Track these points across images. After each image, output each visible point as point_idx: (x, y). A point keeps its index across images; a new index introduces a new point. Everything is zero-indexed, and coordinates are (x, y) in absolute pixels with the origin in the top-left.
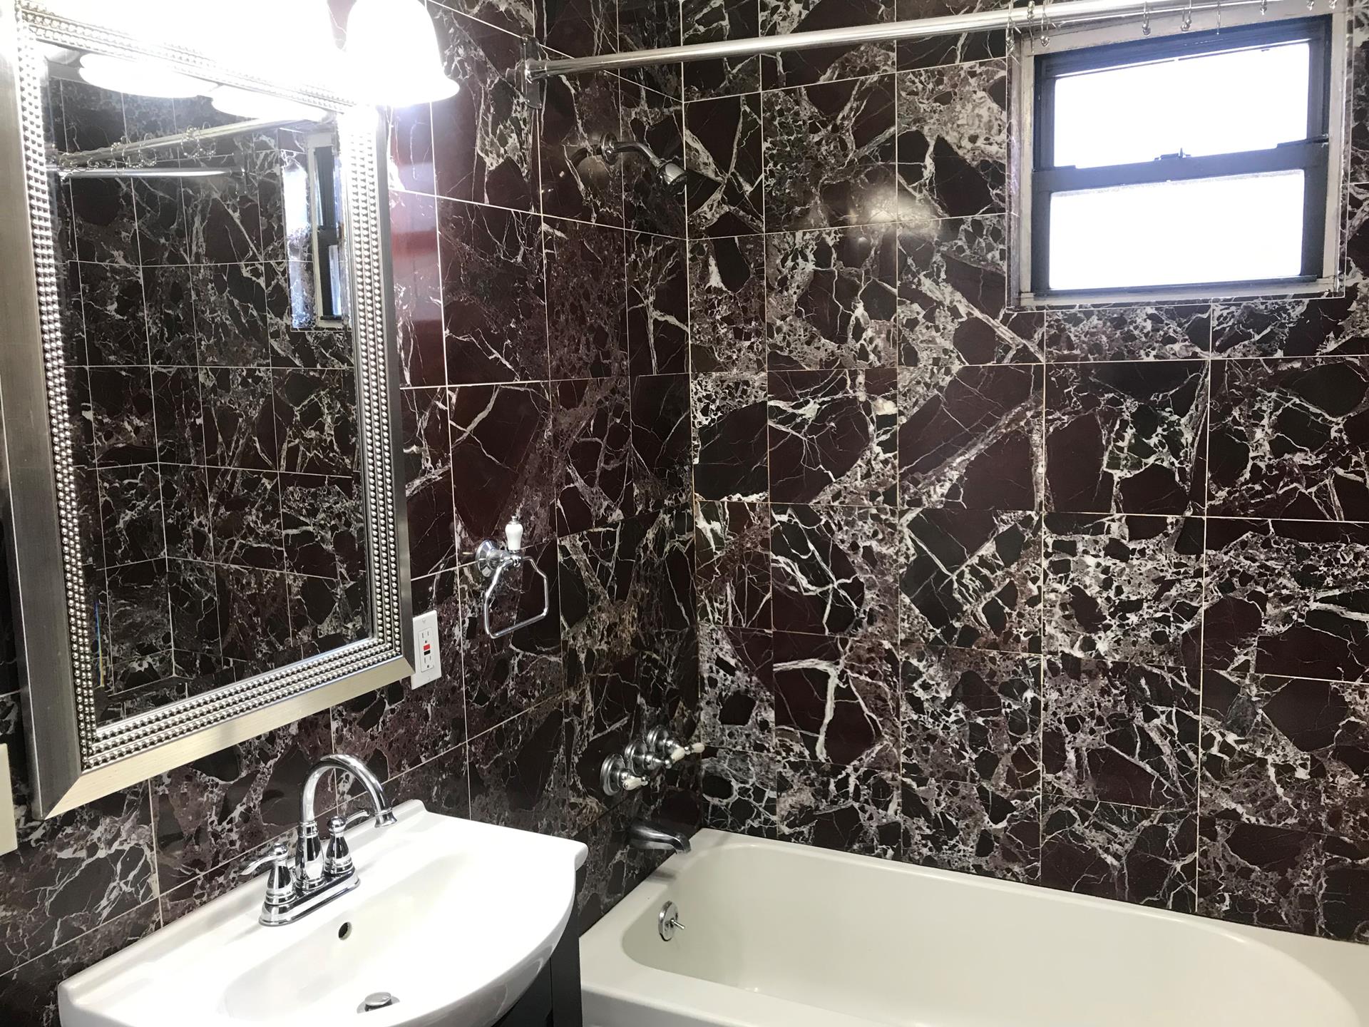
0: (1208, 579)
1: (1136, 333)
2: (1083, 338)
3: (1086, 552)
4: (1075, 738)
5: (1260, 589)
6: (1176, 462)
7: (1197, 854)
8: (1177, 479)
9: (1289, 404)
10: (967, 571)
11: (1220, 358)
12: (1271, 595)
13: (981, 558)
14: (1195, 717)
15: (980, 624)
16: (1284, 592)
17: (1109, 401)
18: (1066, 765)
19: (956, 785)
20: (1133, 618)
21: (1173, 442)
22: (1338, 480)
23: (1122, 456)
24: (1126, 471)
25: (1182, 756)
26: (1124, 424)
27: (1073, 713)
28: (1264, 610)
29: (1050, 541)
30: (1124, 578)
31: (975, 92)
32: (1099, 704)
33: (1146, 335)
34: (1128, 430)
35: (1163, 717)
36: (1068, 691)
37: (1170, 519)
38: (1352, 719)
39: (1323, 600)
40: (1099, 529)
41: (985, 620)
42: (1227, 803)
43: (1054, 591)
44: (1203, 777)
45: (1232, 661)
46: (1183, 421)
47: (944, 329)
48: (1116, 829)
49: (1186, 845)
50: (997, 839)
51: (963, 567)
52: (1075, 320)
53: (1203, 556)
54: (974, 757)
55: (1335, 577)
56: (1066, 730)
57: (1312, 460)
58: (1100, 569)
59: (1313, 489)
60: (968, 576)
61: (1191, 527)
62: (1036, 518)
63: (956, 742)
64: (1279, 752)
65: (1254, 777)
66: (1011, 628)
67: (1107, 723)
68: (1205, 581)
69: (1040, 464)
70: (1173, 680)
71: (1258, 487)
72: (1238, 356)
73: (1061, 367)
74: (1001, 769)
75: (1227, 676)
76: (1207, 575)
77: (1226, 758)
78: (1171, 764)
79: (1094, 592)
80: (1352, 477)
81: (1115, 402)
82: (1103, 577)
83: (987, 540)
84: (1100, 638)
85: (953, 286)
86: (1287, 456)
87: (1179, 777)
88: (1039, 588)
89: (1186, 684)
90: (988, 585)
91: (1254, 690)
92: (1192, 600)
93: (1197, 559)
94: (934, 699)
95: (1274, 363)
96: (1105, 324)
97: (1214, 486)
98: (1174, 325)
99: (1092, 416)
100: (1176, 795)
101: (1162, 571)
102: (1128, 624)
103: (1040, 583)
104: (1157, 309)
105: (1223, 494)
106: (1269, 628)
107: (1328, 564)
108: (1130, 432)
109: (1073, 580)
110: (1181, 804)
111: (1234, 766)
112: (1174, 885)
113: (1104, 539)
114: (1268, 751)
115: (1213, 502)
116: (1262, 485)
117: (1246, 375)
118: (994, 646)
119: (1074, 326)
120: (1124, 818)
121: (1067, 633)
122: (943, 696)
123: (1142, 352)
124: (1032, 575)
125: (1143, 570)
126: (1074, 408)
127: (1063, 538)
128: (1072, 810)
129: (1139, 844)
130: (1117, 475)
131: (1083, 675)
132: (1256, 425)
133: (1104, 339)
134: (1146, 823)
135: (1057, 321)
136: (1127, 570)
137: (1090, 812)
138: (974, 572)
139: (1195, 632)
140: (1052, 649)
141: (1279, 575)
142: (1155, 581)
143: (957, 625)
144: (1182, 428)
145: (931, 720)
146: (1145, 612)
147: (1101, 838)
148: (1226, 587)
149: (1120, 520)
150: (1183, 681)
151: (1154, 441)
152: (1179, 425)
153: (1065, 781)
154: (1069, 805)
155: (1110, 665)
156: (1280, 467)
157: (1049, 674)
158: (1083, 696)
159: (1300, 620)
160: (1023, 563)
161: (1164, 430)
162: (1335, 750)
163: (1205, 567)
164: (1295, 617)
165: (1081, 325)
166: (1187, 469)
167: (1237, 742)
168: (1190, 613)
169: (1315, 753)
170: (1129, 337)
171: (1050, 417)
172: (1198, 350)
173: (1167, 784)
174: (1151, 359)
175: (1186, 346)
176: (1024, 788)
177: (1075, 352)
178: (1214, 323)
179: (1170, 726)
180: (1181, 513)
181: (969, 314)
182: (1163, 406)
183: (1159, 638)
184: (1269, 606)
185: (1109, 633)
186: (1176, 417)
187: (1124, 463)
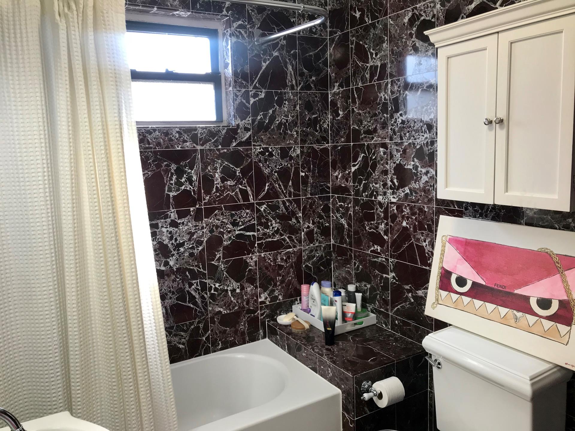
1: (173, 138)
2: (153, 140)
3: (162, 227)
4: (164, 303)
5: (222, 230)
6: (192, 188)
7: (210, 332)
8: (193, 194)
9: (224, 164)
11: (202, 148)
12: (225, 231)
14: (205, 281)
16: (229, 230)
17: (166, 165)
20: (182, 249)
21: (190, 180)
22: (240, 189)
23: (172, 187)
24: (174, 192)
25: (203, 297)
26: (172, 174)
27: (163, 292)
28: (224, 237)
30: (177, 234)
32: (172, 286)
33: (177, 139)
35: (195, 284)
36: (161, 284)
37: (192, 209)
38: (250, 268)
39: (239, 230)
40: (166, 217)
42: (218, 309)
44: (210, 302)
45: (215, 257)
46: (193, 172)
48: (182, 333)
49: (206, 329)
52: (150, 133)
53: (204, 221)
55: (242, 222)
56: (161, 300)
57: (233, 183)
58: (168, 233)
59: (234, 193)
61: (199, 211)
64: (231, 285)
65: (225, 297)
67: (176, 293)
68: (205, 230)
70: (197, 269)
71: (218, 194)
72: (208, 148)
73: (146, 152)
75: (214, 263)
76: (205, 228)
77: (216, 293)
78: (199, 301)
79: (167, 242)
80: (243, 188)
81: (168, 166)
82: (170, 235)
84: (170, 260)
86: (225, 182)
87: (202, 305)
91: (223, 266)
92: (201, 238)
93: (202, 223)
95: (218, 150)
96: (161, 135)
97: (205, 195)
98: (186, 136)
99: (160, 171)
100: (202, 312)
101: (190, 229)
102: (180, 252)
104: (180, 129)
105: (208, 198)
106: (225, 243)
107: (240, 218)
108: (174, 177)
109: (158, 239)
110: (203, 315)
111: (219, 295)
112: (203, 346)
113: (169, 220)
114: (228, 286)
115: (205, 201)
116: (219, 193)
117: (211, 154)
119: (149, 135)
120: (185, 328)
121: (158, 261)
123: (176, 146)
125: (184, 230)
126: (152, 168)
127: (153, 222)
129: (191, 336)
130: (172, 194)
131: (166, 276)
132: (216, 172)
133: (162, 140)
134: (192, 327)
135: (143, 133)
136: (178, 231)
137: (173, 331)
139: (203, 250)
141: (227, 224)
142: (188, 234)
144: (192, 174)
146: (186, 246)
147: (177, 339)
148: (211, 231)
149: (174, 212)
150: (201, 269)
151: (183, 180)
155: (175, 270)
156: (224, 186)
158: (166, 285)
159: (234, 238)
161: (186, 176)
162: (246, 279)
163: (204, 225)
164: (232, 238)
165: (152, 135)
166: (196, 190)
167: (219, 286)
168: (200, 243)
169: (241, 282)
170: (171, 140)
171: (144, 173)
172: (195, 145)
173: (198, 309)
174: (179, 149)
175: (191, 144)
177: (151, 146)
178: (199, 135)
179: (198, 287)
180: (195, 207)
182: (185, 166)
183: (192, 255)
184: (225, 235)
185: (174, 257)
186: (190, 171)
187: (173, 189)
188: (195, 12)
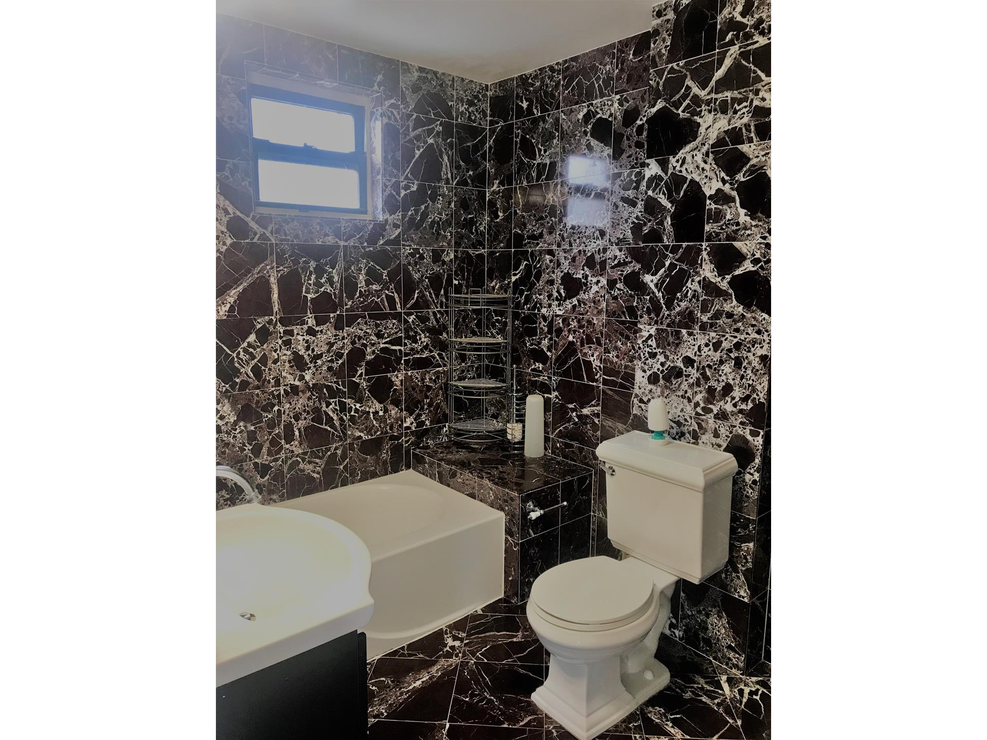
0: (347, 340)
1: (313, 230)
2: (291, 231)
3: (298, 334)
4: (298, 424)
5: (365, 342)
6: (332, 290)
7: (348, 459)
8: (333, 297)
9: (370, 265)
10: (241, 351)
11: (346, 244)
12: (368, 344)
13: (248, 343)
14: (345, 401)
15: (250, 378)
16: (373, 342)
17: (304, 262)
18: (295, 438)
19: (242, 465)
20: (319, 362)
21: (330, 281)
22: (387, 295)
23: (311, 287)
24: (313, 294)
26: (311, 273)
27: (297, 412)
28: (367, 350)
29: (282, 331)
30: (315, 344)
31: (230, 93)
32: (307, 405)
33: (318, 232)
34: (313, 275)
35: (333, 404)
36: (294, 402)
37: (332, 315)
38: (395, 387)
39: (384, 343)
40: (303, 323)
41: (252, 375)
42: (358, 434)
43: (285, 355)
44: (349, 425)
45: (357, 373)
46: (334, 271)
48: (317, 460)
49: (344, 456)
50: (264, 486)
51: (239, 349)
52: (287, 222)
53: (345, 330)
54: (250, 448)
55: (387, 333)
56: (294, 421)
57: (379, 288)
58: (304, 341)
59: (379, 300)
60: (242, 353)
61: (340, 317)
62: (275, 320)
63: (240, 443)
64: (374, 407)
65: (366, 420)
66: (265, 376)
67: (311, 413)
68: (345, 341)
69: (275, 292)
70: (336, 387)
71: (362, 299)
72: (352, 244)
73: (282, 244)
74: (264, 450)
75: (356, 380)
76: (346, 338)
77: (356, 415)
78: (337, 423)
79: (303, 352)
80: (390, 294)
81: (306, 262)
82: (306, 345)
83: (251, 333)
84: (306, 374)
85: (224, 197)
86: (370, 286)
87: (340, 428)
88: (278, 354)
89: (341, 387)
90: (253, 357)
91: (364, 383)
92: (341, 350)
93: (342, 332)
94: (227, 423)
95: (364, 248)
96: (300, 225)
97: (347, 300)
98: (328, 228)
99: (297, 269)
100: (340, 437)
102: (317, 365)
103: (278, 352)
105: (350, 303)
106: (368, 358)
107: (385, 329)
108: (313, 277)
109: (293, 348)
110: (341, 440)
111: (360, 417)
112: (340, 476)
113: (305, 327)
114: (370, 408)
115: (347, 307)
116: (363, 299)
117: (355, 252)
118: (258, 388)
119: (287, 225)
120: (320, 454)
121: (292, 374)
122: (232, 420)
123: (316, 240)
124: (274, 348)
125: (322, 339)
126: (289, 264)
127: (288, 328)
128: (298, 459)
129: (327, 464)
130: (309, 296)
131: (300, 393)
132: (360, 274)
133: (300, 232)
134: (329, 453)
135: (278, 221)
136: (316, 340)
137: (306, 457)
138: (245, 351)
139: (343, 364)
140: (286, 383)
141: (370, 335)
142: (327, 344)
143: (238, 380)
144: (334, 274)
145: (226, 435)
146: (324, 359)
147: (311, 467)
148: (353, 343)
149: (312, 317)
150: (340, 386)
151: (323, 281)
152: (332, 273)
153: (295, 446)
154: (296, 457)
155: (311, 386)
156: (369, 291)
157: (285, 396)
158: (300, 403)
159: (378, 352)
160: (269, 343)
161: (327, 276)
162: (391, 401)
163: (346, 335)
164: (376, 351)
165: (290, 225)
166: (337, 293)
167: (360, 407)
168: (340, 356)
169: (384, 404)
170: (311, 232)
171: (278, 269)
172: (338, 240)
173: (336, 433)
174: (320, 243)
175: (334, 238)
176: (276, 456)
177: (287, 237)
178: (343, 229)
179: (336, 407)
180: (336, 312)
181: (234, 213)
182: (326, 264)
183: (330, 369)
184: (368, 348)
185: (310, 370)
186: (331, 270)
187: (312, 291)
188: (343, 84)
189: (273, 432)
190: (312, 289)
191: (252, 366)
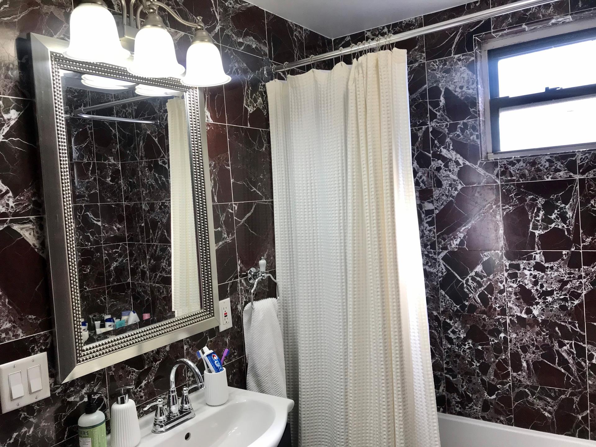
0: (585, 280)
1: (542, 168)
2: (517, 171)
3: (524, 269)
4: (526, 356)
6: (565, 226)
7: (588, 411)
8: (566, 233)
10: (470, 279)
11: (583, 177)
13: (476, 272)
14: (584, 345)
15: (477, 303)
17: (531, 199)
18: (522, 368)
19: (470, 378)
20: (549, 299)
21: (563, 217)
23: (539, 224)
24: (541, 231)
25: (579, 364)
26: (539, 210)
27: (524, 343)
29: (507, 264)
30: (544, 280)
31: (461, 67)
32: (536, 340)
33: (546, 169)
34: (541, 212)
35: (568, 346)
36: (521, 333)
37: (564, 252)
40: (530, 258)
41: (479, 301)
43: (511, 287)
44: (590, 374)
46: (567, 207)
47: (453, 171)
48: (549, 400)
49: (583, 407)
50: (492, 404)
51: (468, 277)
52: (512, 163)
53: (582, 269)
54: (478, 364)
56: (521, 352)
58: (532, 276)
60: (470, 281)
61: (575, 255)
62: (500, 254)
63: (469, 358)
66: (492, 304)
67: (541, 349)
68: (583, 281)
69: (501, 229)
70: (571, 328)
72: (591, 176)
73: (507, 185)
74: (491, 370)
76: (584, 278)
78: (574, 369)
79: (530, 287)
81: (534, 200)
82: (534, 280)
83: (478, 264)
84: (534, 308)
85: (456, 151)
87: (578, 374)
88: (504, 286)
89: (578, 330)
90: (480, 285)
92: (578, 290)
93: (579, 270)
94: (458, 338)
96: (526, 165)
97: (584, 237)
98: (559, 164)
99: (523, 206)
100: (577, 383)
101: (562, 276)
102: (547, 302)
103: (504, 283)
104: (550, 157)
105: (589, 240)
109: (519, 282)
110: (579, 388)
112: (578, 426)
113: (533, 262)
115: (584, 244)
118: (483, 312)
119: (512, 166)
120: (553, 394)
121: (518, 306)
122: (462, 336)
123: (545, 177)
124: (500, 280)
125: (553, 276)
126: (515, 203)
127: (514, 262)
128: (527, 391)
129: (560, 407)
130: (537, 233)
131: (528, 326)
133: (527, 172)
134: (563, 396)
135: (504, 164)
136: (545, 276)
137: (536, 392)
138: (473, 279)
139: (580, 305)
140: (512, 314)
142: (559, 281)
143: (467, 303)
144: (567, 210)
145: (457, 348)
146: (555, 295)
147: (541, 404)
148: (594, 283)
149: (540, 253)
150: (576, 328)
151: (553, 216)
152: (565, 209)
153: (522, 376)
154: (525, 387)
155: (540, 321)
157: (511, 326)
158: (528, 336)
160: (495, 274)
161: (558, 211)
163: (583, 274)
165: (515, 166)
166: (571, 229)
168: (578, 296)
170: (539, 170)
171: (504, 208)
172: (572, 174)
173: (572, 378)
174: (549, 179)
175: (566, 173)
176: (503, 379)
177: (513, 178)
178: (578, 162)
179: (572, 350)
180: (570, 249)
181: (464, 164)
182: (557, 200)
183: (563, 308)
185: (538, 306)
186: (563, 205)
187: (540, 227)
189: (499, 356)
190: (541, 225)
191: (479, 293)
